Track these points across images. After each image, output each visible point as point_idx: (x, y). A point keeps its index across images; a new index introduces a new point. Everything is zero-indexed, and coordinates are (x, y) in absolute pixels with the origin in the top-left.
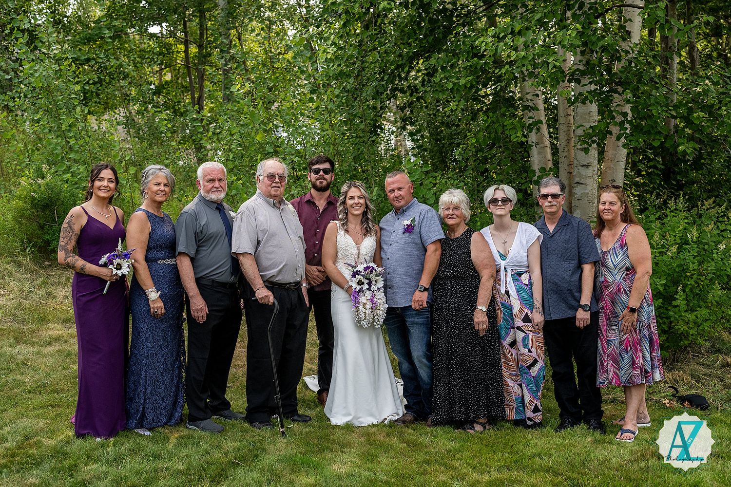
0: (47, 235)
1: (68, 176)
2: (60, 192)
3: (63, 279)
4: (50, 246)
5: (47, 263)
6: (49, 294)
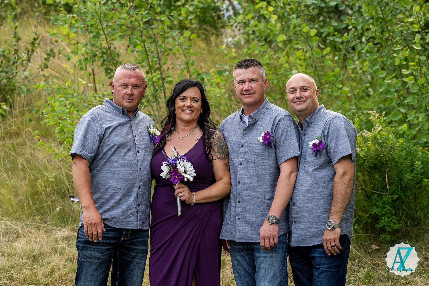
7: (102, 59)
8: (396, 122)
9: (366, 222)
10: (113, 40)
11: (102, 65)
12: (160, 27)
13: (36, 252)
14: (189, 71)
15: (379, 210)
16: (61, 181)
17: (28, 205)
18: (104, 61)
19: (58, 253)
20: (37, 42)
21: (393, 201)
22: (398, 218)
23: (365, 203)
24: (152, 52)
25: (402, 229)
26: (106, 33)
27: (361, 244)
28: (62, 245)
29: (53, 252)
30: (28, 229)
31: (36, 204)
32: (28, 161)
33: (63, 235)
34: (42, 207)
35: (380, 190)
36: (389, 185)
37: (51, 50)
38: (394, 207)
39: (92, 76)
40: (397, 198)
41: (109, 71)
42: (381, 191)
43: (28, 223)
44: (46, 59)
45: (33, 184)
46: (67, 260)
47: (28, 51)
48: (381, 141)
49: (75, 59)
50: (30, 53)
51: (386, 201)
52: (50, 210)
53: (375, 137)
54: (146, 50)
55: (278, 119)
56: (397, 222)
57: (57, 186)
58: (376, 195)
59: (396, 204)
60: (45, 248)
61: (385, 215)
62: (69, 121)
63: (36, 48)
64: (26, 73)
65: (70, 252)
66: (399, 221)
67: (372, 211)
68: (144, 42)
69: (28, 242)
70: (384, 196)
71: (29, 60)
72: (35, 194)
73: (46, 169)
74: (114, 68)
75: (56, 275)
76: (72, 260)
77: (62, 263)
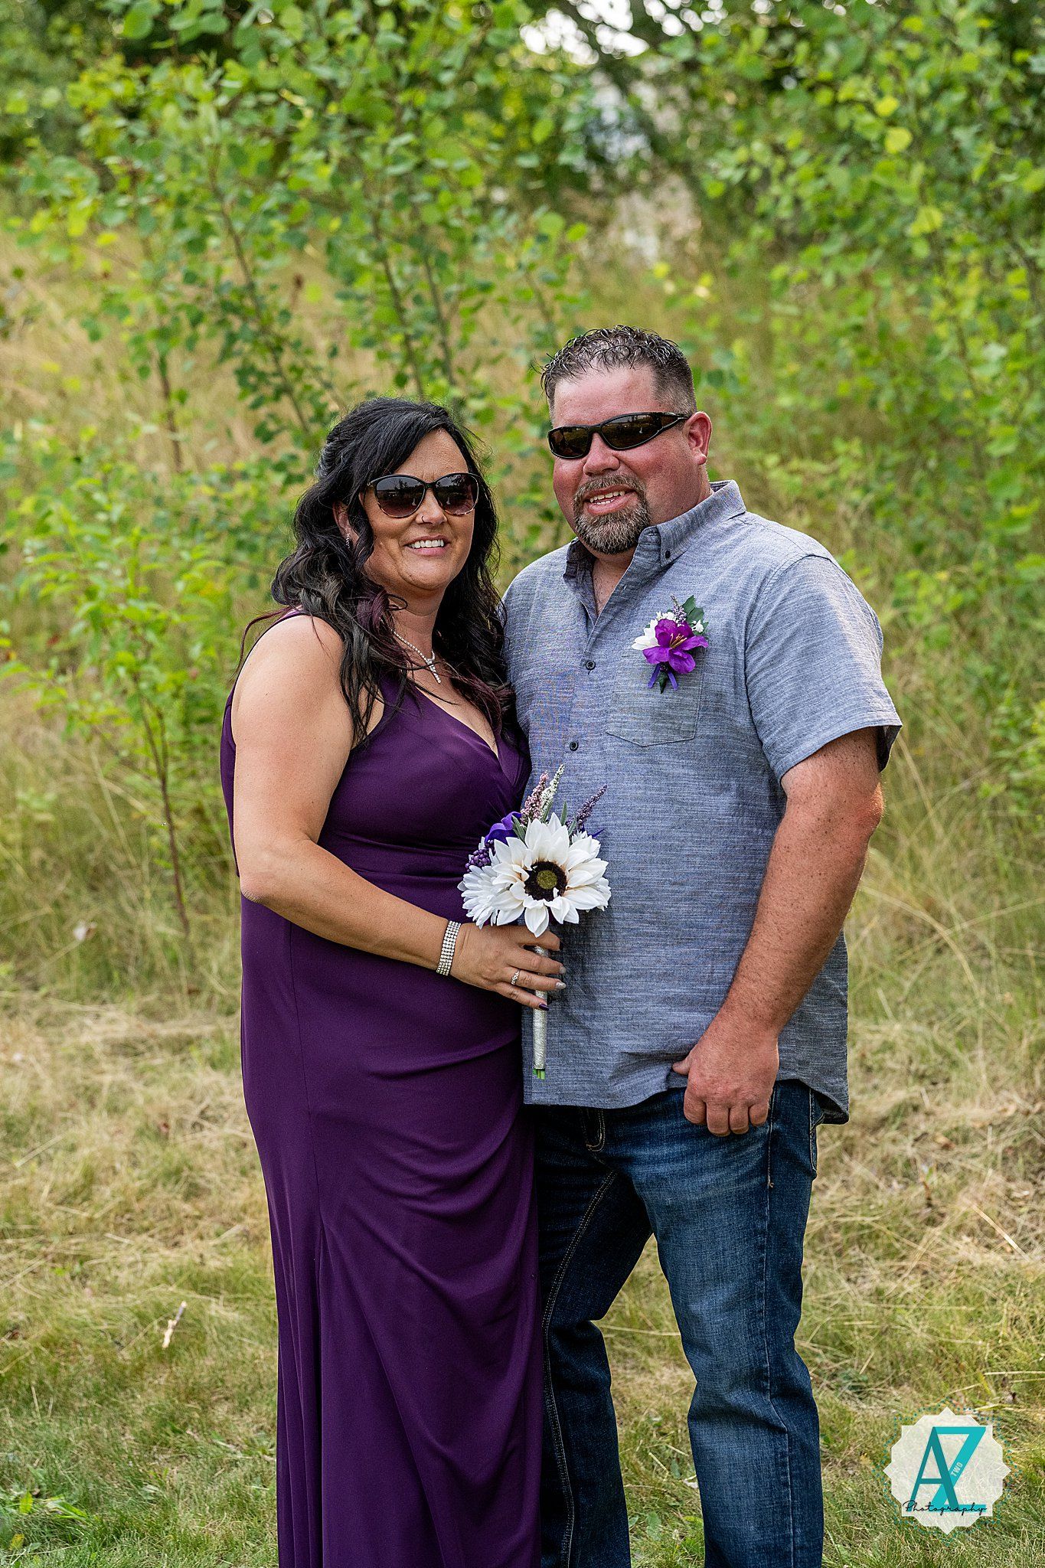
7: (222, 334)
10: (265, 254)
11: (226, 354)
12: (445, 197)
13: (16, 1105)
18: (232, 338)
19: (101, 1104)
24: (418, 298)
26: (238, 228)
28: (112, 1075)
29: (82, 1104)
33: (110, 1035)
41: (252, 379)
46: (141, 1133)
52: (49, 938)
60: (47, 1088)
65: (149, 1101)
68: (384, 257)
74: (270, 368)
75: (106, 1194)
76: (160, 1133)
77: (121, 1144)
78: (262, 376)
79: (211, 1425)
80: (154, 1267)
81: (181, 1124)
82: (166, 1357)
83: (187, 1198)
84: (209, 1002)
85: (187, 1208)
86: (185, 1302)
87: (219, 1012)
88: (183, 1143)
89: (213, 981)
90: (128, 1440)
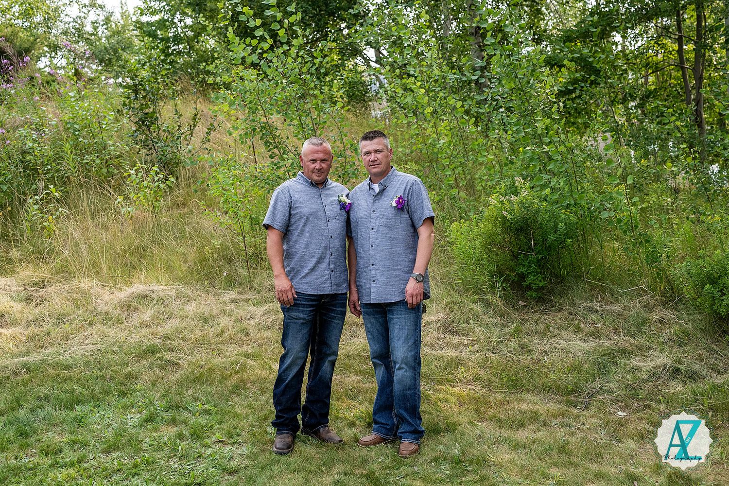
0: (521, 267)
1: (547, 191)
2: (538, 211)
3: (541, 327)
4: (525, 282)
5: (521, 303)
6: (523, 347)
7: (261, 133)
8: (538, 186)
9: (513, 280)
10: (272, 114)
11: (262, 138)
12: (315, 101)
13: (206, 314)
14: (342, 142)
15: (526, 269)
16: (227, 248)
17: (197, 270)
18: (263, 135)
19: (227, 314)
20: (198, 117)
21: (538, 260)
22: (543, 276)
23: (513, 263)
24: (307, 125)
25: (546, 286)
26: (264, 109)
27: (509, 301)
28: (231, 307)
29: (222, 314)
30: (198, 292)
31: (204, 269)
32: (195, 229)
33: (231, 298)
34: (210, 272)
35: (526, 250)
36: (534, 246)
37: (211, 124)
38: (539, 266)
39: (252, 149)
40: (542, 258)
41: (268, 144)
42: (527, 252)
43: (197, 287)
44: (207, 133)
45: (201, 251)
46: (235, 321)
47: (191, 126)
48: (527, 205)
49: (235, 134)
50: (192, 128)
51: (531, 260)
52: (217, 275)
53: (521, 202)
54: (302, 124)
55: (409, 185)
56: (542, 280)
57: (223, 252)
58: (522, 255)
59: (541, 264)
60: (214, 310)
61: (531, 273)
62: (233, 191)
63: (197, 123)
64: (190, 147)
65: (238, 313)
66: (544, 278)
67: (518, 270)
68: (300, 116)
69: (198, 305)
70: (530, 256)
71: (191, 134)
72: (203, 260)
73: (212, 236)
74: (272, 141)
75: (226, 335)
76: (240, 321)
77: (231, 323)
78: (271, 143)
79: (246, 388)
80: (236, 352)
81: (245, 318)
82: (236, 372)
83: (245, 336)
84: (254, 291)
85: (245, 338)
86: (242, 360)
87: (257, 293)
88: (246, 323)
89: (255, 285)
90: (226, 392)
